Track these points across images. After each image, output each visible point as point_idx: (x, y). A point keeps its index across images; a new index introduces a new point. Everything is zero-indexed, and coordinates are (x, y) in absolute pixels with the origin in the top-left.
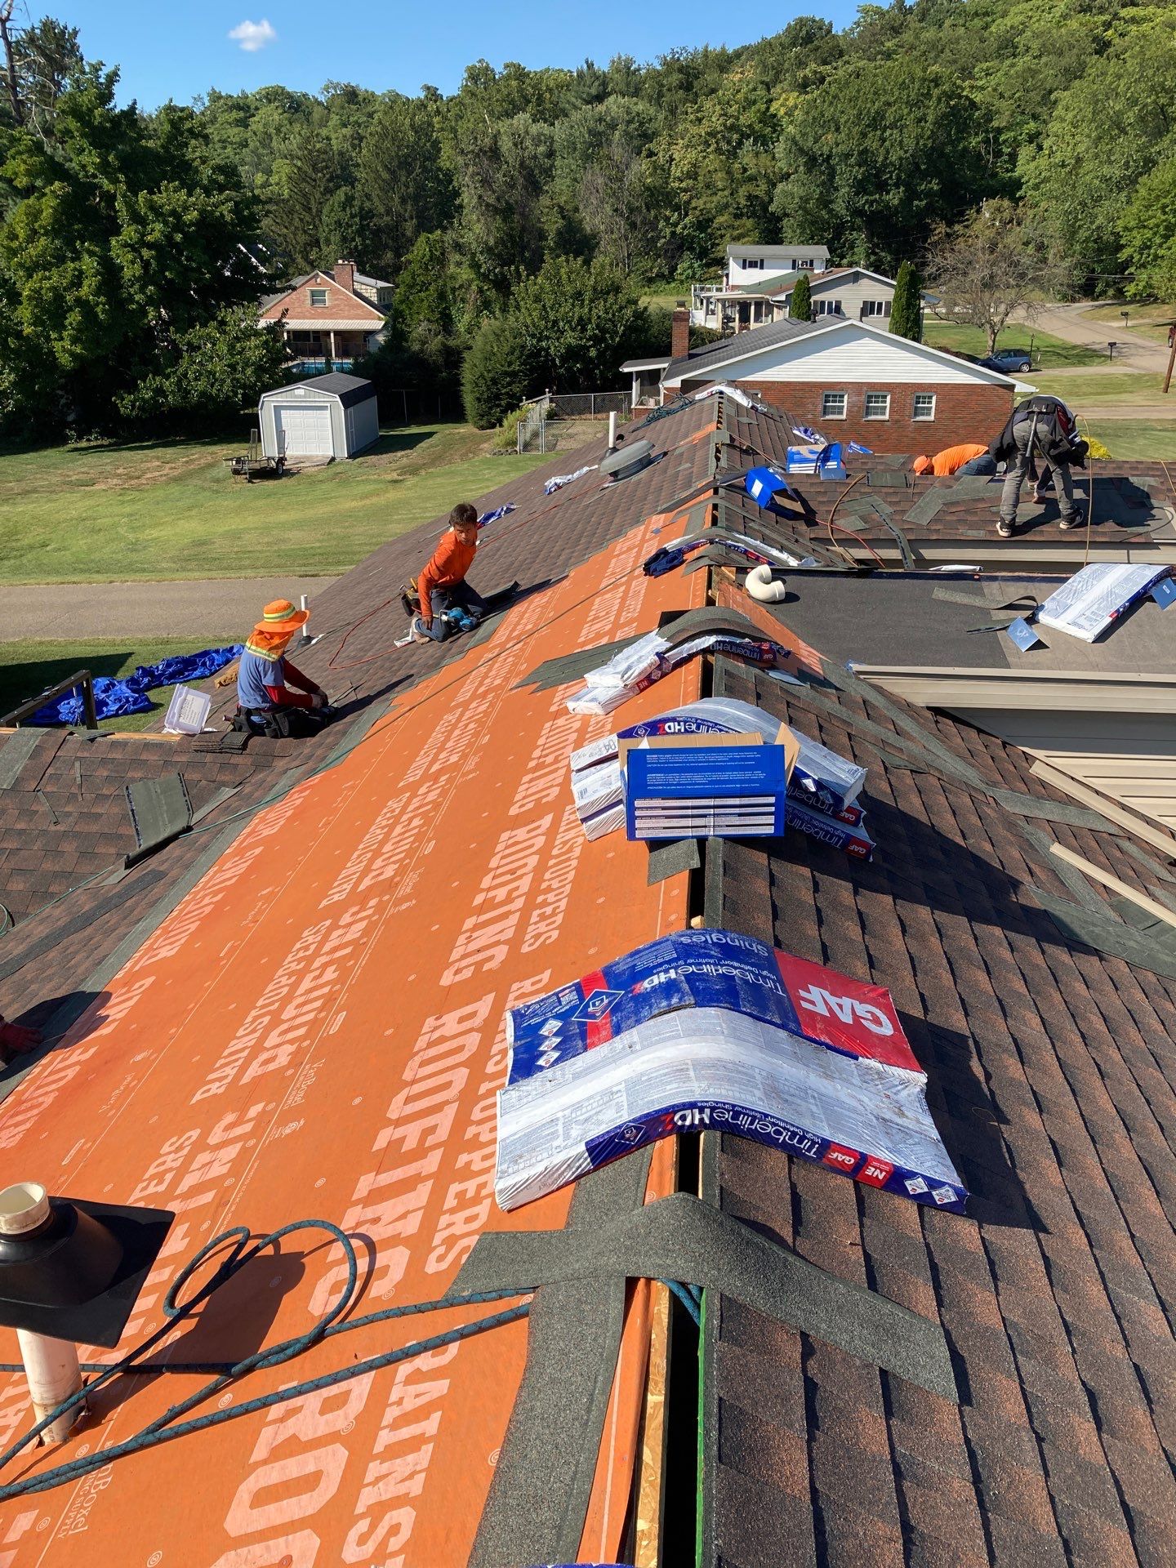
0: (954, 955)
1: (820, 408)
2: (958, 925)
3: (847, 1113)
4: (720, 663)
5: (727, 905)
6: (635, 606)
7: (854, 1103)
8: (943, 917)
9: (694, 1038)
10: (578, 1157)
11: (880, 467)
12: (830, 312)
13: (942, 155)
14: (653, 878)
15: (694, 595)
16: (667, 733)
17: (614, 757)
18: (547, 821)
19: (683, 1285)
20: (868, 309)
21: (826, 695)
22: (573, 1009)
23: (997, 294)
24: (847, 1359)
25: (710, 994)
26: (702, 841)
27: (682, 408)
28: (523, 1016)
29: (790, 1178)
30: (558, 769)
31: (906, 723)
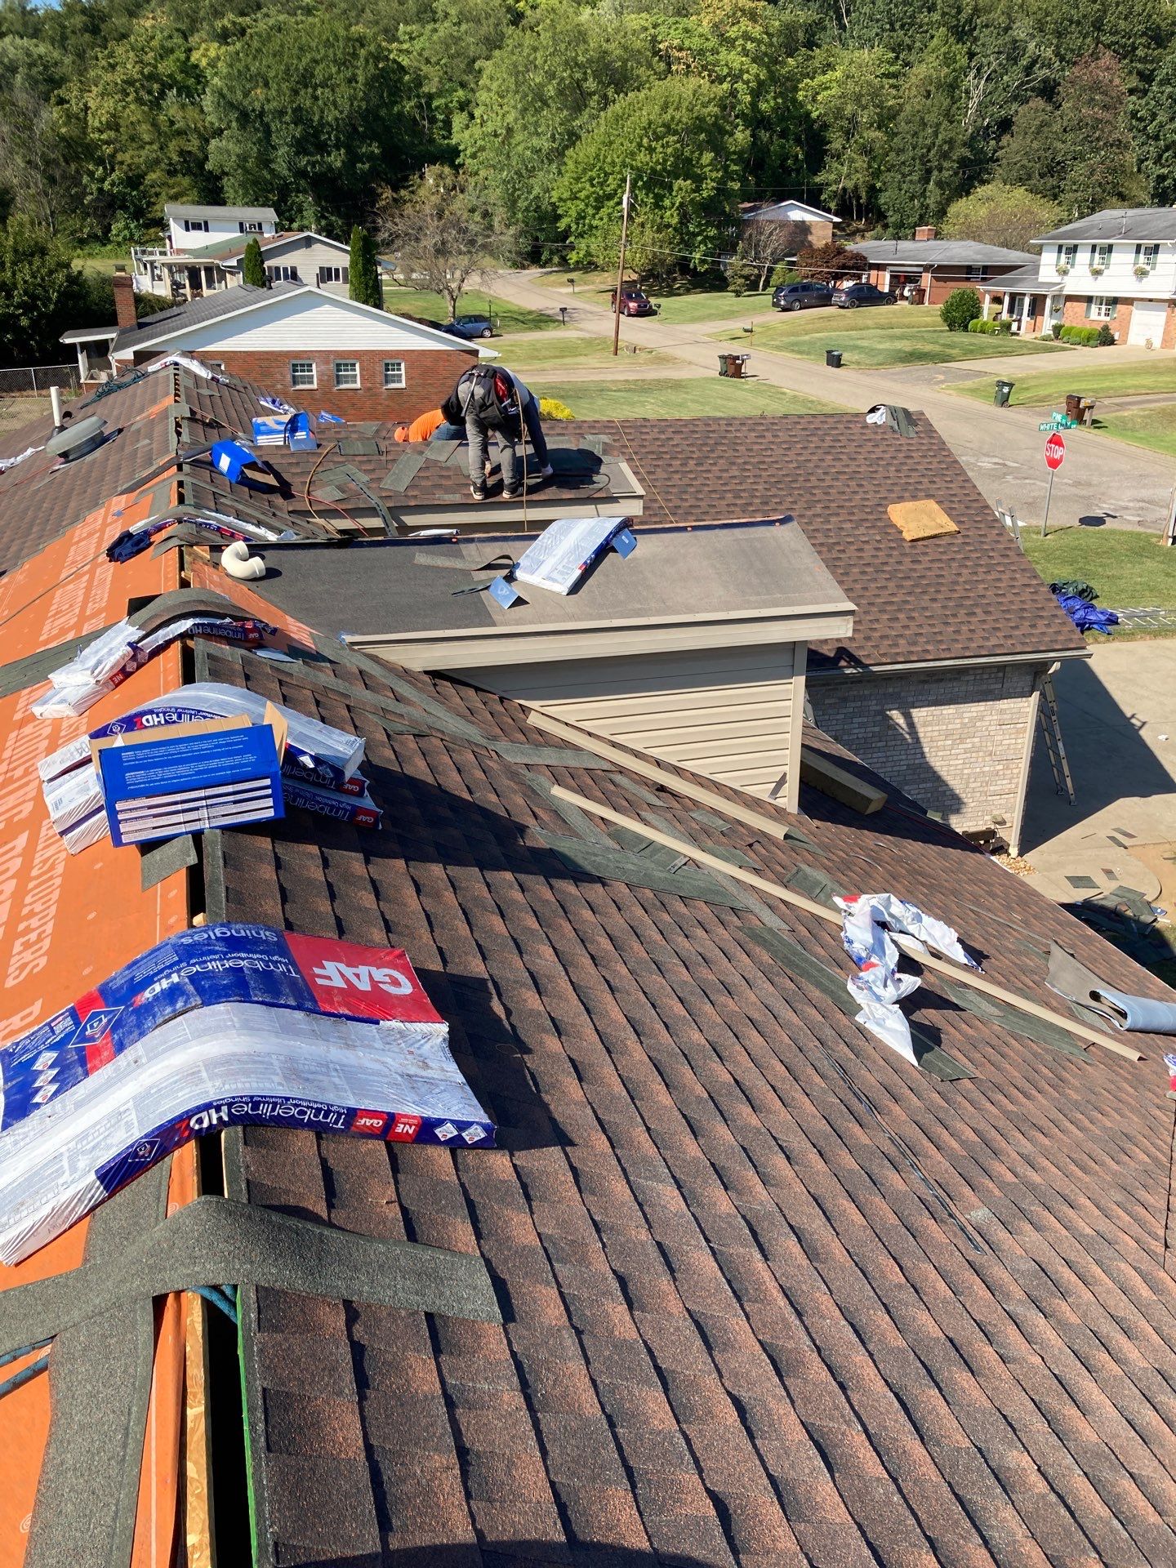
0: (469, 905)
1: (289, 378)
2: (471, 877)
3: (371, 1078)
4: (201, 647)
5: (231, 896)
6: (102, 596)
7: (377, 1066)
8: (455, 871)
9: (205, 1038)
10: (89, 1188)
11: (354, 436)
12: (286, 278)
13: (377, 117)
14: (147, 882)
15: (166, 578)
16: (146, 727)
17: (87, 761)
18: (21, 841)
19: (216, 1288)
20: (326, 275)
21: (320, 669)
22: (68, 1037)
23: (451, 261)
24: (393, 1315)
25: (217, 990)
26: (197, 836)
27: (135, 381)
28: (12, 1055)
29: (320, 1154)
30: (30, 781)
31: (404, 689)
